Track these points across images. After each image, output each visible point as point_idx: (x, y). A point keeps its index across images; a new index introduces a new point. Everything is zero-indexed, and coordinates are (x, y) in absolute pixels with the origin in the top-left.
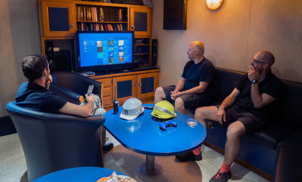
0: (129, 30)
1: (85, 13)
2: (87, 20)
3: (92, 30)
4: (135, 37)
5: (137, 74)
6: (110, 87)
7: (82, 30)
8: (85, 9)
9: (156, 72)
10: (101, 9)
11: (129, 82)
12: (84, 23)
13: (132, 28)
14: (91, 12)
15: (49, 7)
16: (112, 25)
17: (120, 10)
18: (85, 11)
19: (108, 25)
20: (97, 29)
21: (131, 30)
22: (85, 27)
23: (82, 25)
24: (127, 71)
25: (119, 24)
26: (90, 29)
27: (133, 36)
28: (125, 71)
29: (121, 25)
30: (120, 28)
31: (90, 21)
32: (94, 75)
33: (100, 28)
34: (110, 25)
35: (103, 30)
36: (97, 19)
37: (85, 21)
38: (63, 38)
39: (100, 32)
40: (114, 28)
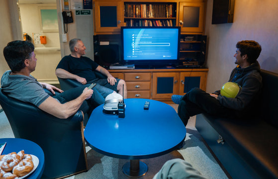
0: (177, 25)
1: (134, 10)
2: (136, 17)
3: (140, 26)
4: (181, 33)
5: (179, 72)
6: (149, 81)
7: (131, 26)
8: (134, 6)
9: (204, 71)
10: (151, 5)
11: (171, 79)
12: (133, 19)
13: (181, 24)
14: (140, 9)
15: (102, 6)
16: (161, 20)
17: (171, 5)
18: (134, 9)
19: (157, 21)
20: (146, 24)
21: (180, 26)
22: (134, 23)
23: (131, 21)
24: (171, 67)
25: (169, 20)
26: (139, 25)
27: (179, 32)
28: (168, 67)
29: (171, 21)
30: (169, 24)
31: (139, 18)
32: (134, 68)
33: (149, 24)
34: (159, 21)
35: (151, 25)
36: (146, 16)
37: (134, 17)
38: (111, 33)
39: (149, 27)
40: (163, 24)
